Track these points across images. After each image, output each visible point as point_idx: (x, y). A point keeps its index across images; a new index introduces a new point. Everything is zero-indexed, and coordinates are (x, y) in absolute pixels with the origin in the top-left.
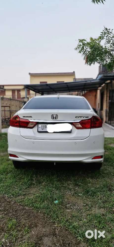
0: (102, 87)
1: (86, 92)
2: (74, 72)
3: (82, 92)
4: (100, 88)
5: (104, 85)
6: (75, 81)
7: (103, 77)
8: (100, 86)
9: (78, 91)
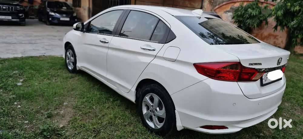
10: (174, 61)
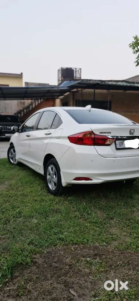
0: (65, 96)
1: (42, 100)
2: (22, 73)
3: (37, 100)
4: (61, 97)
5: (68, 93)
6: (28, 85)
7: (77, 84)
8: (62, 95)
9: (31, 99)
10: (59, 138)
